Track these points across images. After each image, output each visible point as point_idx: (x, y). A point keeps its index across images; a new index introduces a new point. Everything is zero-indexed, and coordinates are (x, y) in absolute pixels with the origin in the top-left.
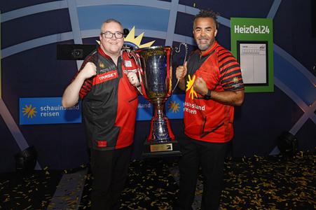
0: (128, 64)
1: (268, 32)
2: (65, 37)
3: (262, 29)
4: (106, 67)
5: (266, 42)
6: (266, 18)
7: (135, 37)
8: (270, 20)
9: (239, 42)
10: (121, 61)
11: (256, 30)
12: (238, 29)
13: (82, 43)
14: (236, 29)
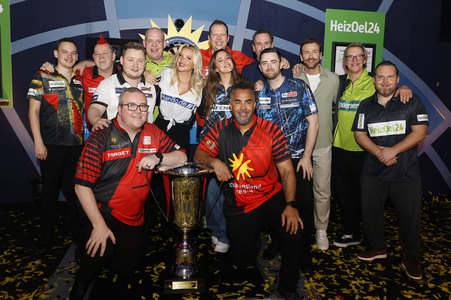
0: (147, 140)
1: (378, 31)
2: (97, 27)
3: (369, 26)
4: (119, 142)
5: (373, 46)
6: (376, 10)
8: (381, 14)
9: (336, 45)
11: (361, 28)
12: (335, 25)
13: (119, 37)
14: (332, 25)
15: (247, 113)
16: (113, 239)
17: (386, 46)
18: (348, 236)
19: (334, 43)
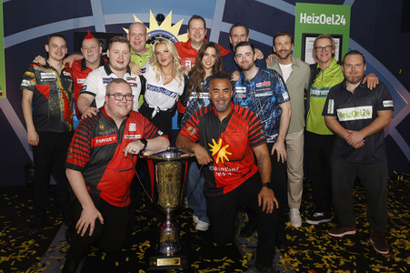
0: (132, 127)
1: (344, 23)
2: (84, 22)
3: (336, 18)
5: (340, 37)
6: (342, 4)
7: (172, 25)
8: (347, 7)
9: (305, 36)
10: (125, 124)
11: (328, 20)
12: (305, 18)
13: (105, 31)
14: (302, 18)
15: (225, 101)
16: (101, 219)
17: (351, 36)
18: (319, 214)
19: (303, 34)
